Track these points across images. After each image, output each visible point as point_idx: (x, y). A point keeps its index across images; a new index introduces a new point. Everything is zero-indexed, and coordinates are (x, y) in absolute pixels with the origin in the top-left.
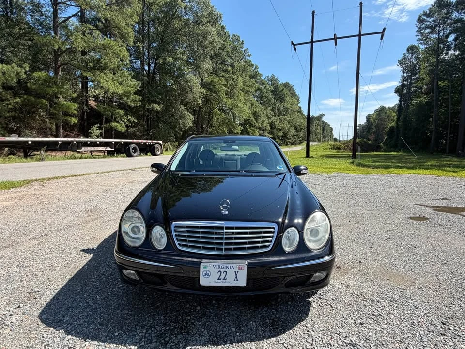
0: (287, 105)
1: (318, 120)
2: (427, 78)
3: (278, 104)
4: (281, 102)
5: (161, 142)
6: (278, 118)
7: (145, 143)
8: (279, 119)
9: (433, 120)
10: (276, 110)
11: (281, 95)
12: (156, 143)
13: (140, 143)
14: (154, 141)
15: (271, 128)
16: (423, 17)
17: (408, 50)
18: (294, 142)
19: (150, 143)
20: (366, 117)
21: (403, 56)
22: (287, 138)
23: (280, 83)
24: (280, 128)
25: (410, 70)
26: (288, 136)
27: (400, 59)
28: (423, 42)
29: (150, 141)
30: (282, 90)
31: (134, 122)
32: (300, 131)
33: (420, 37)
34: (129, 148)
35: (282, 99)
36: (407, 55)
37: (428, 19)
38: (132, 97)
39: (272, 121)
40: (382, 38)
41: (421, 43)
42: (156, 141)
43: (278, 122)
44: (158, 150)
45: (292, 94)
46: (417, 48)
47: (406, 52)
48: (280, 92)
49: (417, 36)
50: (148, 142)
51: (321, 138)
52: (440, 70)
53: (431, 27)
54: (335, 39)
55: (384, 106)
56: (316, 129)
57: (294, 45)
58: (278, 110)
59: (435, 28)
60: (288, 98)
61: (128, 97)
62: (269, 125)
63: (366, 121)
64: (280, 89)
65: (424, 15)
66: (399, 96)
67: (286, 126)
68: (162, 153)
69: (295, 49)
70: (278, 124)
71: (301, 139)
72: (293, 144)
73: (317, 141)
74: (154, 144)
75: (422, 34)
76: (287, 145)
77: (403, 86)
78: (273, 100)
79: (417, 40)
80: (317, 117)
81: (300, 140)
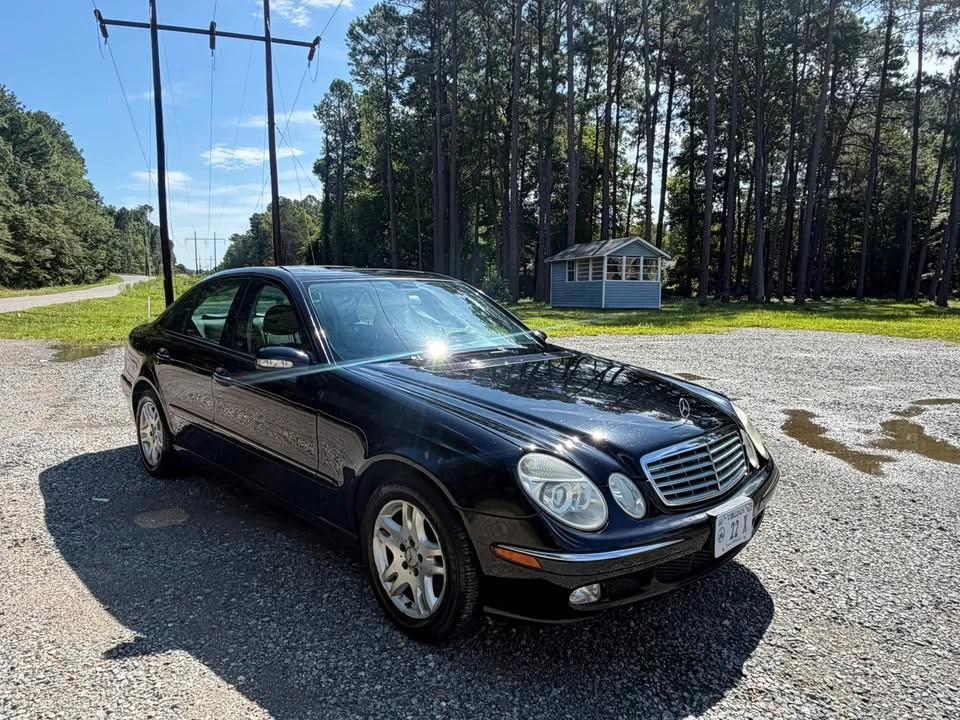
0: (55, 175)
1: (138, 220)
2: (373, 150)
3: (28, 171)
4: (37, 166)
6: (33, 208)
8: (38, 211)
9: (389, 234)
10: (24, 186)
11: (34, 146)
15: (14, 237)
16: (357, 28)
17: (332, 90)
18: (83, 276)
20: (251, 219)
21: (324, 97)
22: (63, 265)
23: (26, 111)
24: (44, 236)
25: (341, 130)
26: (66, 260)
27: (318, 103)
28: (359, 78)
30: (37, 133)
32: (96, 247)
33: (355, 68)
35: (39, 157)
36: (332, 98)
37: (366, 36)
39: (15, 218)
40: (311, 57)
41: (357, 80)
43: (36, 221)
45: (63, 144)
46: (348, 87)
47: (329, 92)
48: (31, 137)
49: (349, 64)
51: (150, 264)
52: (392, 140)
53: (372, 53)
54: (212, 32)
55: (287, 197)
56: (136, 242)
57: (103, 22)
58: (31, 186)
59: (378, 56)
60: (55, 156)
62: (6, 226)
63: (250, 228)
64: (30, 129)
65: (359, 25)
66: (322, 180)
67: (63, 233)
69: (105, 34)
70: (33, 224)
71: (100, 267)
72: (79, 280)
73: (140, 271)
75: (358, 63)
76: (63, 283)
77: (328, 160)
78: (12, 157)
79: (351, 74)
80: (135, 213)
81: (97, 271)
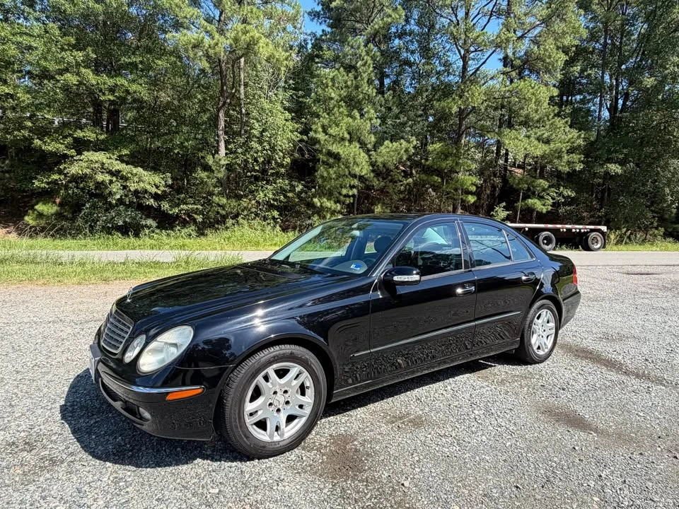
5: (604, 228)
7: (569, 230)
12: (592, 231)
13: (559, 229)
14: (587, 227)
19: (580, 229)
29: (581, 227)
31: (569, 197)
34: (538, 237)
38: (566, 157)
42: (592, 227)
44: (597, 242)
50: (576, 229)
61: (560, 157)
68: (604, 247)
74: (587, 232)
